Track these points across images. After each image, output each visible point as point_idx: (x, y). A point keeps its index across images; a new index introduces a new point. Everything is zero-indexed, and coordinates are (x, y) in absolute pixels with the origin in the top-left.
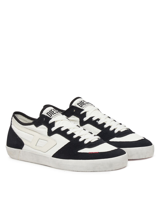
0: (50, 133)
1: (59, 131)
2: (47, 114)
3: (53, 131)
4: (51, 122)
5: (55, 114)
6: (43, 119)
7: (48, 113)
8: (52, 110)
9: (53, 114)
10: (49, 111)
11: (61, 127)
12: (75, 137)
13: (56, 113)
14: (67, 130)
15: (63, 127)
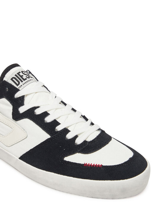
0: (17, 116)
1: (30, 114)
2: (12, 79)
3: (21, 114)
4: (19, 96)
5: (26, 81)
6: (5, 90)
7: (14, 79)
8: (20, 72)
9: (22, 82)
10: (16, 75)
11: (35, 108)
12: (59, 128)
13: (26, 79)
14: (46, 114)
15: (38, 107)
